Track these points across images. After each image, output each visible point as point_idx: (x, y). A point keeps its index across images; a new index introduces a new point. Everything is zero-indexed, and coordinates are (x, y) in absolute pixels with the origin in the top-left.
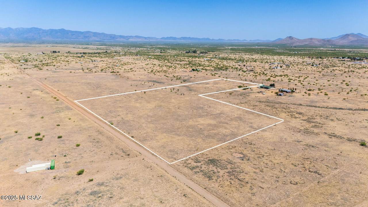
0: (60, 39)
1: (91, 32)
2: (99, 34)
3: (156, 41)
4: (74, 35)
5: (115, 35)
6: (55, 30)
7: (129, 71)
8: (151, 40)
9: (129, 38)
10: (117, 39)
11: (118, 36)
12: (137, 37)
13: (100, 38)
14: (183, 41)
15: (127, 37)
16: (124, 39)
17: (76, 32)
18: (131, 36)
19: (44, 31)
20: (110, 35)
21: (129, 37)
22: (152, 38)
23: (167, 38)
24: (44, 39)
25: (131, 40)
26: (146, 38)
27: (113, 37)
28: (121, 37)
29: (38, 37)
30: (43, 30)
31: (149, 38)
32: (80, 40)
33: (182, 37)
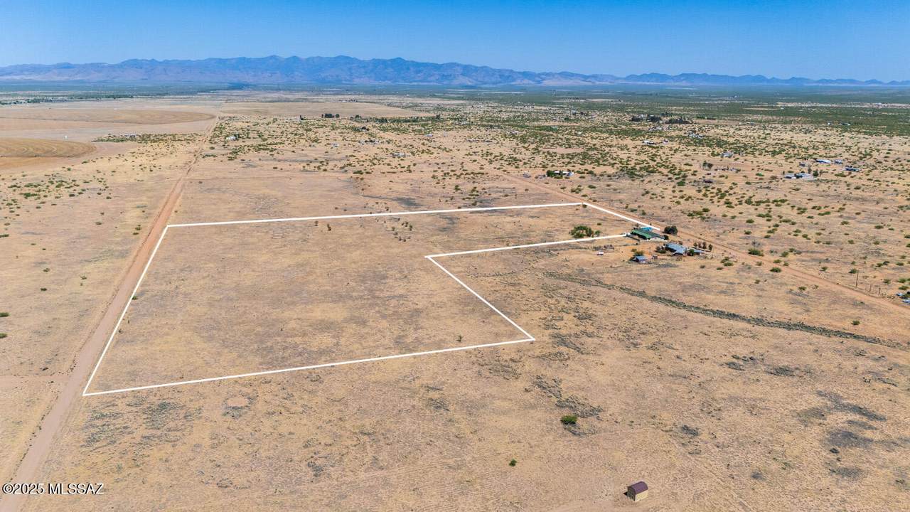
0: (389, 82)
1: (458, 65)
2: (476, 69)
3: (612, 84)
4: (420, 71)
5: (511, 71)
6: (384, 62)
7: (395, 170)
8: (597, 83)
9: (544, 79)
10: (514, 80)
11: (519, 73)
12: (565, 75)
13: (477, 80)
14: (684, 83)
15: (539, 75)
16: (531, 82)
17: (426, 65)
18: (547, 74)
19: (363, 65)
20: (500, 71)
21: (543, 76)
22: (602, 78)
23: (643, 77)
24: (357, 81)
25: (548, 83)
26: (585, 78)
27: (506, 75)
28: (526, 75)
29: (348, 78)
30: (360, 62)
31: (595, 77)
32: (432, 84)
33: (682, 75)
